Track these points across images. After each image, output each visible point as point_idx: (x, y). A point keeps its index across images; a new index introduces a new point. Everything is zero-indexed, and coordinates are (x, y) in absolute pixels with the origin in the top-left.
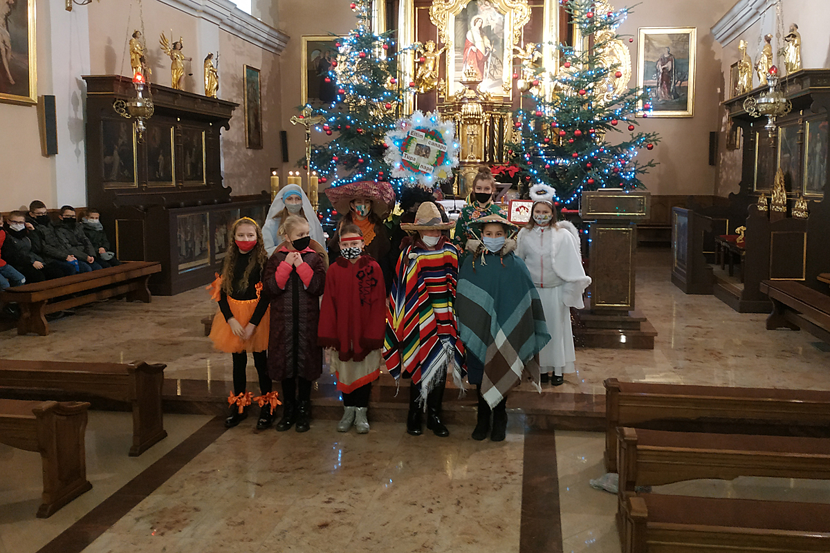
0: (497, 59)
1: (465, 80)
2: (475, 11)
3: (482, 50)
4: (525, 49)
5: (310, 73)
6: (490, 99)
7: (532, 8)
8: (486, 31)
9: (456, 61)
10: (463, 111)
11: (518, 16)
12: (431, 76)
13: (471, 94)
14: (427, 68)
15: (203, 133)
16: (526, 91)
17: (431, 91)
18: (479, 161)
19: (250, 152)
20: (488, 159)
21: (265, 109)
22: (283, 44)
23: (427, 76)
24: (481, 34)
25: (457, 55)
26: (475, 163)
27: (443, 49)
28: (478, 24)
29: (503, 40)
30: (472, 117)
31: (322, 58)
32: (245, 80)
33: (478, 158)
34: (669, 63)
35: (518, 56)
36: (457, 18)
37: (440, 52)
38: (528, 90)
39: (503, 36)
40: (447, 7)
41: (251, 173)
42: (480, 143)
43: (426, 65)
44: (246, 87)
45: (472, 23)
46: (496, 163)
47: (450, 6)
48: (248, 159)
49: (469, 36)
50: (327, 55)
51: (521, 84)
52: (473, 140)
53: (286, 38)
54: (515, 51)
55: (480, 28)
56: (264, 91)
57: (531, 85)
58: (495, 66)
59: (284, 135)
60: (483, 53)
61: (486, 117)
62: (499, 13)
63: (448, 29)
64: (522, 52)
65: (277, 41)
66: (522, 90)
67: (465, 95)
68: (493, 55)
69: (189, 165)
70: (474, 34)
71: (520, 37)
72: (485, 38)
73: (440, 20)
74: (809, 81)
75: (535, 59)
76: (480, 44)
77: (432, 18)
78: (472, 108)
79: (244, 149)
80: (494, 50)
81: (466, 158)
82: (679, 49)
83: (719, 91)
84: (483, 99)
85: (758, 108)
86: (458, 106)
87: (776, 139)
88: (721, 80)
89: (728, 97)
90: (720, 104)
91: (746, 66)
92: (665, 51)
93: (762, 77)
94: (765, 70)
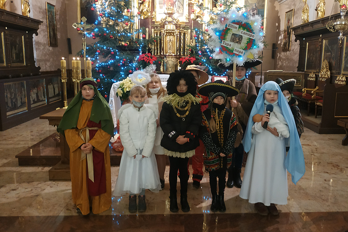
0: (181, 3)
6: (179, 22)
10: (165, 28)
12: (147, 10)
13: (170, 19)
15: (23, 37)
17: (147, 18)
18: (173, 54)
19: (51, 48)
20: (178, 54)
21: (58, 26)
23: (145, 10)
25: (160, 0)
30: (170, 31)
31: (88, 1)
32: (47, 10)
34: (256, 11)
41: (52, 59)
42: (174, 46)
43: (145, 4)
44: (47, 14)
46: (182, 56)
48: (50, 52)
51: (193, 16)
52: (170, 44)
56: (58, 17)
57: (198, 17)
58: (179, 7)
59: (69, 40)
61: (177, 32)
67: (167, 20)
69: (14, 54)
75: (200, 4)
78: (170, 27)
79: (47, 47)
81: (167, 53)
82: (260, 4)
83: (277, 24)
84: (176, 22)
85: (335, 27)
86: (163, 26)
87: (321, 46)
88: (278, 20)
89: (283, 27)
90: (277, 31)
91: (307, 9)
92: (254, 5)
93: (320, 14)
94: (322, 10)
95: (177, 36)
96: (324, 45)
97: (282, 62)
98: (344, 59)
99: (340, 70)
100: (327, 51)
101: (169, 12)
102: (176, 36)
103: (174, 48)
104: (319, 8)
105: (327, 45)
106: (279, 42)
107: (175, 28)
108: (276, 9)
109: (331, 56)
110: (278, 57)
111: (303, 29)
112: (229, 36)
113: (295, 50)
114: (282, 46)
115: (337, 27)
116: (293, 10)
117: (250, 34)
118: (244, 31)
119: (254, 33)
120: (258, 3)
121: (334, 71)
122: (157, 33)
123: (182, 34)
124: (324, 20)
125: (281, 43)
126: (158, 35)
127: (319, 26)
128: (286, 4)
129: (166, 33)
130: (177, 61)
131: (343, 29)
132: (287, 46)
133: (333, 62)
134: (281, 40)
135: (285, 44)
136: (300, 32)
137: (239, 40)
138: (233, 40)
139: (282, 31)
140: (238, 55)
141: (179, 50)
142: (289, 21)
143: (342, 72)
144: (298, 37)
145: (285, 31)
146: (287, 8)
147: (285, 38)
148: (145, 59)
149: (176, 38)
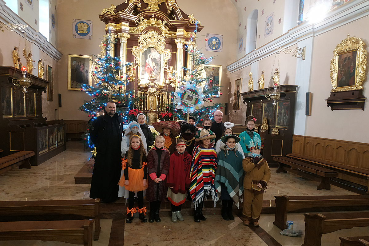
0: (158, 71)
1: (149, 78)
2: (150, 52)
3: (152, 67)
4: (169, 68)
5: (72, 70)
6: (159, 87)
7: (172, 53)
8: (153, 60)
9: (143, 71)
10: (149, 91)
11: (166, 55)
12: (132, 76)
13: (152, 84)
14: (131, 72)
15: (35, 94)
16: (169, 85)
17: (132, 81)
18: (154, 110)
19: (48, 102)
20: (158, 110)
21: (53, 84)
22: (60, 57)
23: (131, 75)
24: (152, 61)
25: (143, 68)
26: (153, 111)
27: (137, 66)
28: (151, 57)
29: (160, 64)
30: (152, 93)
31: (77, 64)
32: (47, 71)
33: (154, 109)
34: (213, 77)
35: (167, 71)
36: (143, 54)
37: (136, 66)
38: (170, 84)
39: (161, 62)
40: (139, 49)
41: (49, 111)
42: (155, 104)
43: (131, 71)
44: (48, 74)
45: (148, 56)
46: (160, 111)
47: (140, 49)
48: (48, 105)
49: (147, 61)
50: (80, 63)
51: (167, 82)
52: (152, 102)
53: (61, 54)
54: (165, 69)
55: (152, 59)
56: (53, 76)
57: (171, 82)
58: (157, 74)
59: (60, 96)
60: (153, 68)
61: (157, 93)
62: (159, 53)
63: (139, 58)
64: (168, 69)
65: (58, 56)
66: (168, 84)
67: (150, 84)
68: (156, 70)
69: (30, 108)
70: (149, 61)
71: (167, 64)
72: (153, 62)
73: (136, 54)
74: (285, 88)
75: (173, 72)
76: (152, 65)
77: (132, 53)
78: (152, 90)
79: (47, 101)
80: (157, 68)
81: (149, 109)
82: (216, 73)
83: (229, 88)
84: (157, 87)
85: (271, 97)
86: (146, 88)
87: (262, 107)
88: (230, 85)
89: (233, 91)
90: (229, 93)
91: (252, 81)
92: (211, 73)
93: (261, 86)
94: (262, 83)
95: (157, 97)
96: (264, 107)
97: (233, 118)
98: (277, 117)
99: (275, 125)
100: (266, 111)
101: (152, 78)
103: (154, 106)
104: (260, 82)
105: (266, 108)
106: (230, 102)
107: (156, 91)
108: (228, 77)
109: (269, 114)
110: (230, 114)
111: (249, 95)
113: (243, 109)
114: (233, 105)
115: (272, 97)
116: (242, 79)
120: (215, 72)
121: (270, 126)
122: (141, 93)
123: (161, 95)
124: (264, 90)
125: (232, 103)
126: (142, 96)
127: (260, 94)
128: (236, 74)
129: (149, 94)
130: (157, 115)
131: (276, 99)
132: (237, 106)
133: (270, 119)
134: (232, 100)
135: (235, 104)
136: (247, 97)
139: (233, 94)
141: (158, 107)
142: (238, 86)
143: (276, 126)
144: (246, 100)
145: (235, 94)
146: (237, 77)
147: (235, 99)
148: (134, 113)
149: (156, 98)
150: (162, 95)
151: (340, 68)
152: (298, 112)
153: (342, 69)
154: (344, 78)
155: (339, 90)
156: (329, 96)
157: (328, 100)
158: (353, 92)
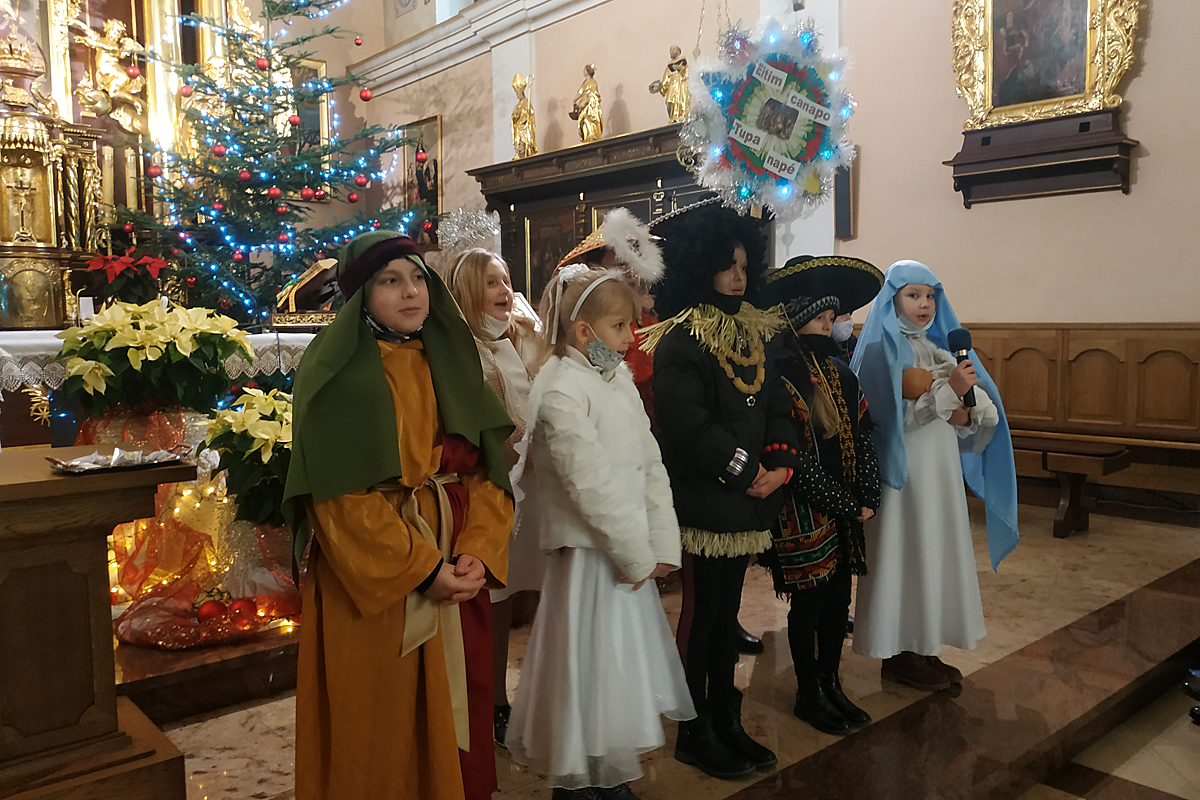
13: (19, 95)
18: (43, 245)
20: (64, 243)
26: (33, 249)
29: (44, 3)
30: (25, 147)
33: (41, 240)
35: (86, 39)
38: (108, 113)
42: (42, 209)
46: (78, 252)
52: (24, 201)
54: (74, 30)
57: (117, 104)
61: (56, 151)
64: (93, 35)
67: (4, 96)
75: (126, 53)
78: (24, 129)
80: (22, 20)
81: (11, 239)
84: (47, 112)
87: (586, 225)
91: (530, 114)
95: (55, 171)
101: (12, 64)
102: (50, 168)
103: (42, 221)
107: (46, 137)
112: (754, 109)
116: (439, 117)
117: (818, 107)
118: (799, 96)
119: (828, 106)
123: (73, 163)
129: (3, 151)
130: (63, 272)
137: (784, 123)
138: (765, 123)
139: (394, 187)
140: (776, 176)
141: (63, 226)
144: (495, 201)
145: (407, 187)
149: (50, 177)
150: (80, 162)
151: (1002, 30)
152: (788, 228)
153: (1014, 32)
154: (1026, 67)
155: (1004, 118)
156: (956, 146)
157: (957, 163)
158: (1084, 122)
